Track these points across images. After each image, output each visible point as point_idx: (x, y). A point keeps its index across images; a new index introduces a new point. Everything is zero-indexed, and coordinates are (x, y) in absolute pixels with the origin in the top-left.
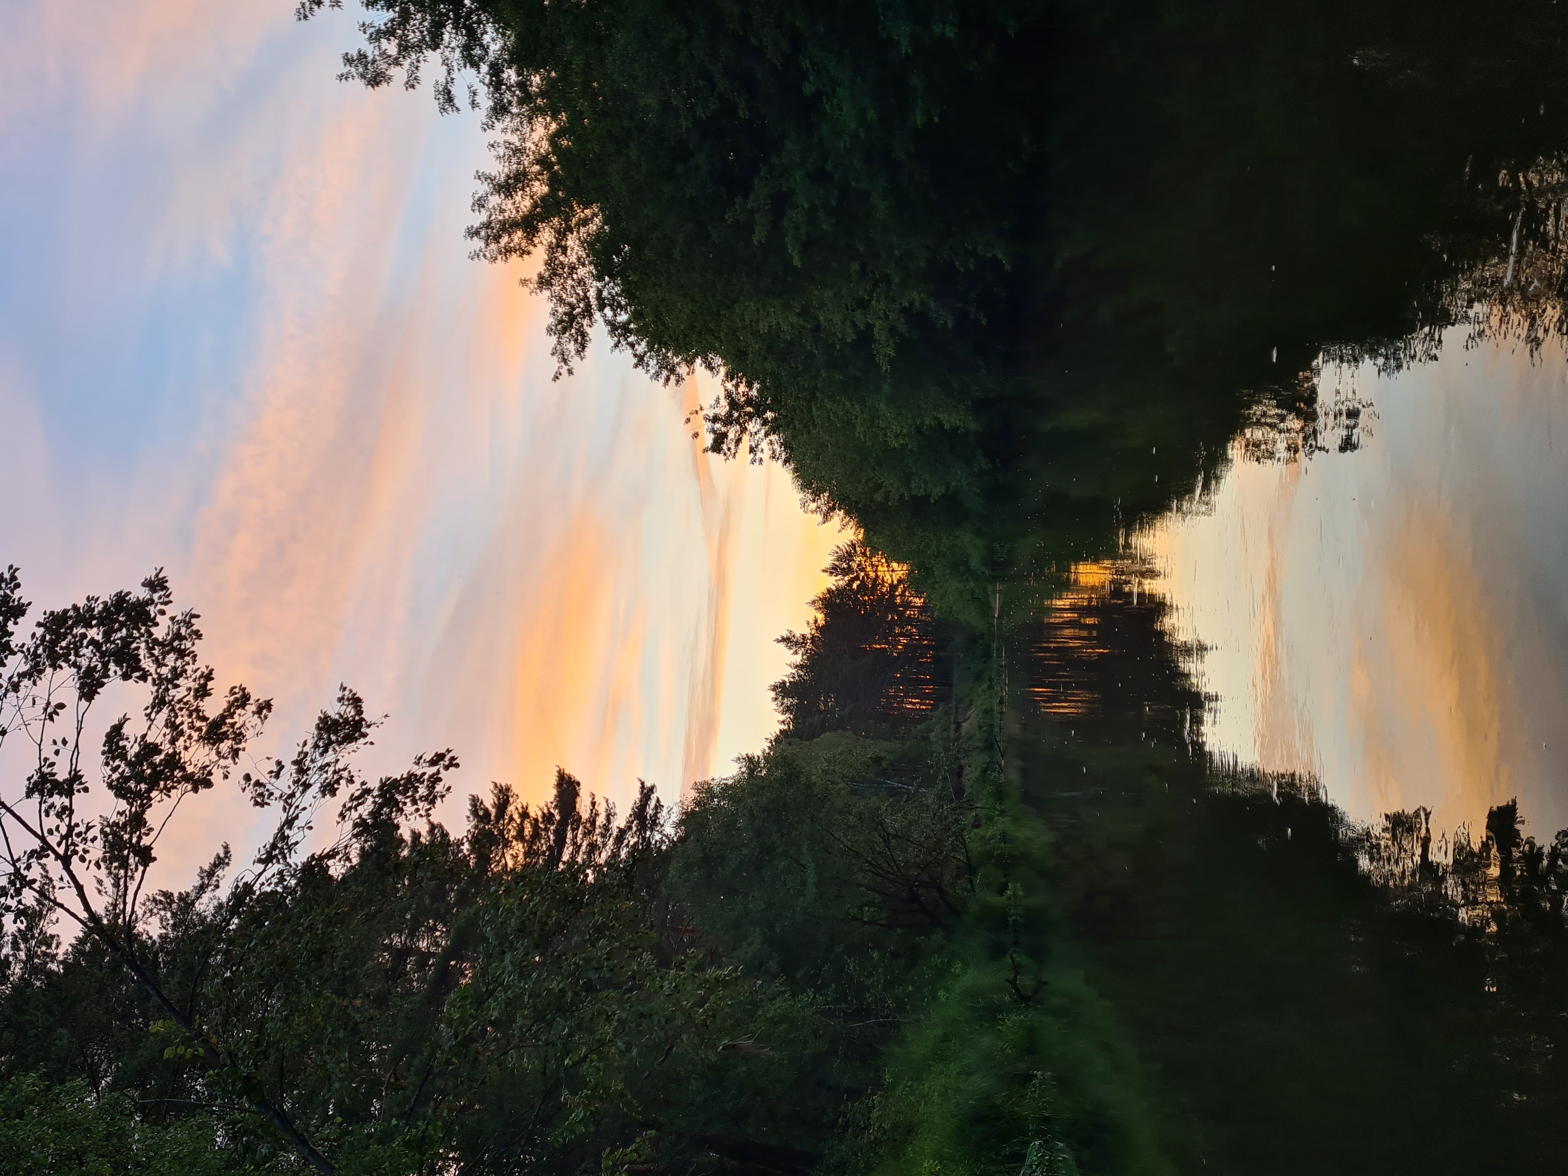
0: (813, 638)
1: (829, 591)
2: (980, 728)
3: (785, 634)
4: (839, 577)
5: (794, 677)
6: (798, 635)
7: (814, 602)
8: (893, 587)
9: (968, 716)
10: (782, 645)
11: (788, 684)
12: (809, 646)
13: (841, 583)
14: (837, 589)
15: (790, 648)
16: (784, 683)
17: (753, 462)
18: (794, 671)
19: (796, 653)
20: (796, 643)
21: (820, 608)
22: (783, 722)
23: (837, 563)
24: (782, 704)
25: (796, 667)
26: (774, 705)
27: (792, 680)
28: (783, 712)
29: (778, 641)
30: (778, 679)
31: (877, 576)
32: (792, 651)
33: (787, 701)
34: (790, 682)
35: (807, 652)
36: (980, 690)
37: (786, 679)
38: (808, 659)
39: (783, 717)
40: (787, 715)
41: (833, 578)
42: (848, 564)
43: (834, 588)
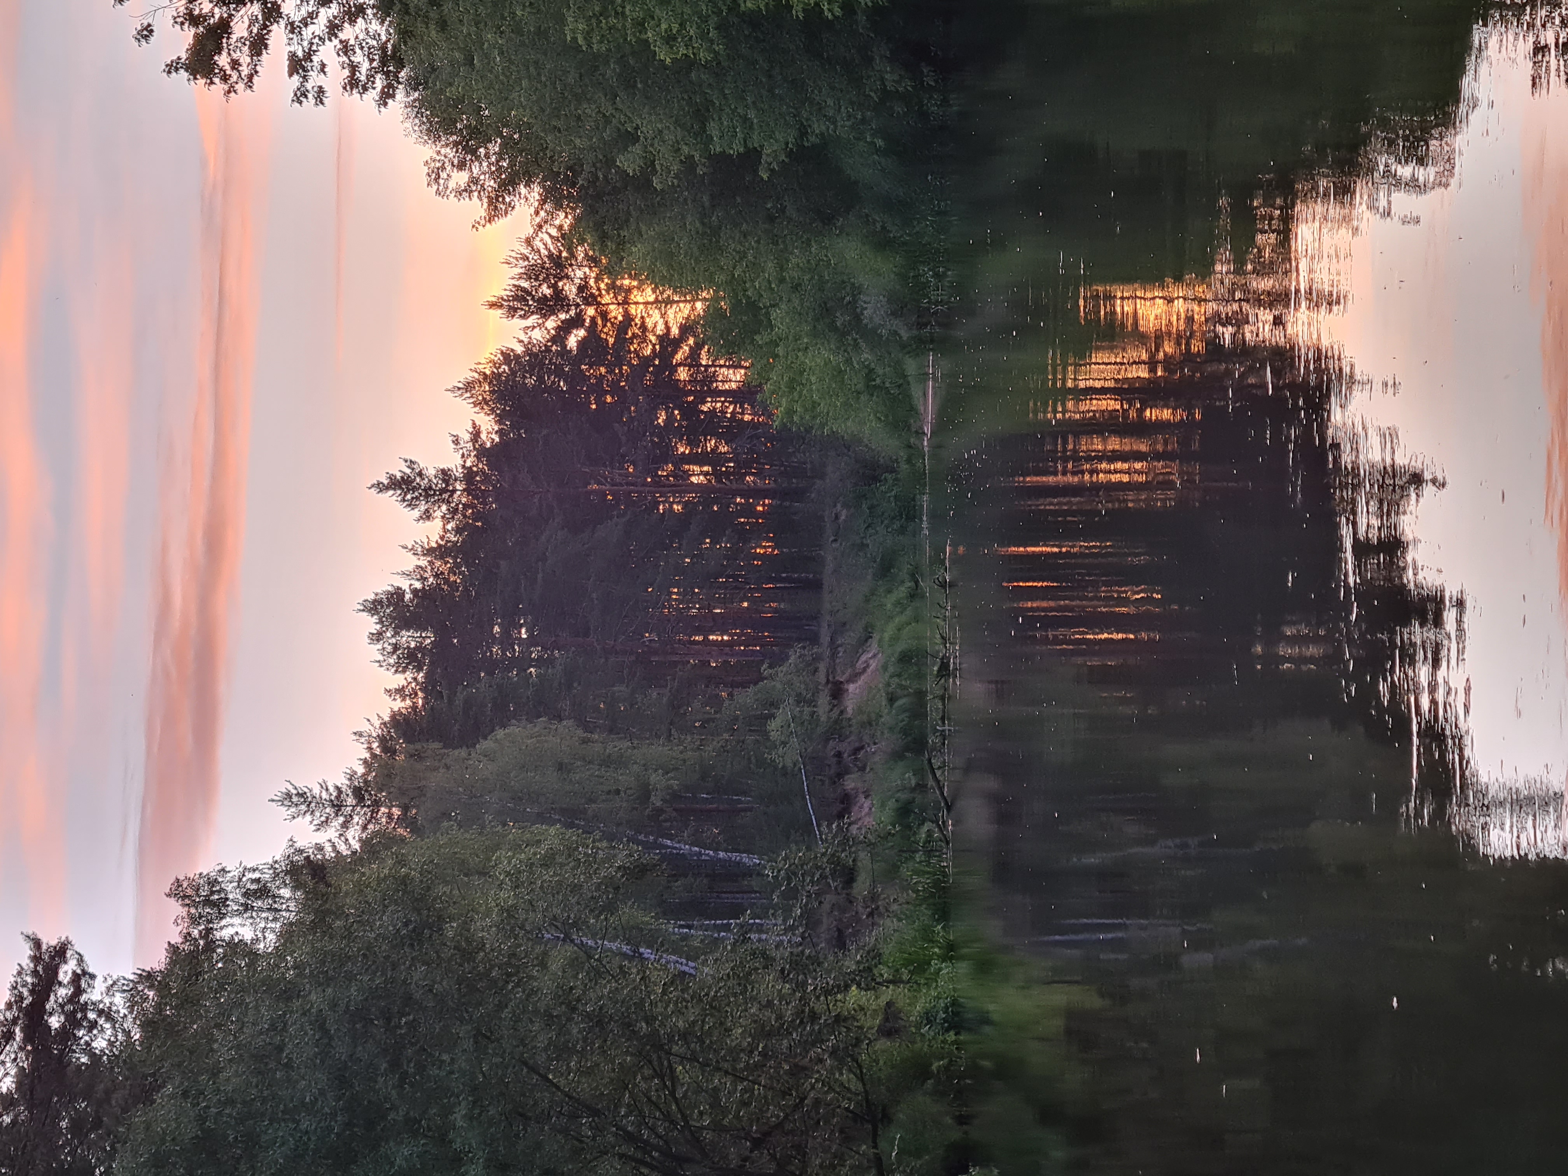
0: (469, 475)
1: (508, 357)
2: (892, 700)
3: (399, 469)
4: (533, 319)
5: (423, 579)
6: (431, 472)
7: (469, 386)
8: (668, 344)
9: (860, 665)
10: (391, 498)
11: (408, 596)
12: (460, 497)
13: (538, 335)
14: (528, 352)
15: (411, 505)
16: (398, 593)
17: (300, 96)
18: (423, 562)
19: (427, 516)
20: (428, 493)
21: (487, 403)
22: (400, 691)
23: (525, 284)
24: (396, 647)
25: (429, 551)
26: (374, 651)
27: (418, 585)
28: (400, 668)
29: (381, 488)
30: (382, 586)
31: (628, 317)
32: (416, 513)
33: (408, 638)
34: (415, 592)
35: (455, 511)
36: (889, 602)
37: (405, 584)
38: (458, 531)
39: (400, 680)
40: (409, 675)
41: (518, 323)
42: (554, 286)
43: (519, 349)
